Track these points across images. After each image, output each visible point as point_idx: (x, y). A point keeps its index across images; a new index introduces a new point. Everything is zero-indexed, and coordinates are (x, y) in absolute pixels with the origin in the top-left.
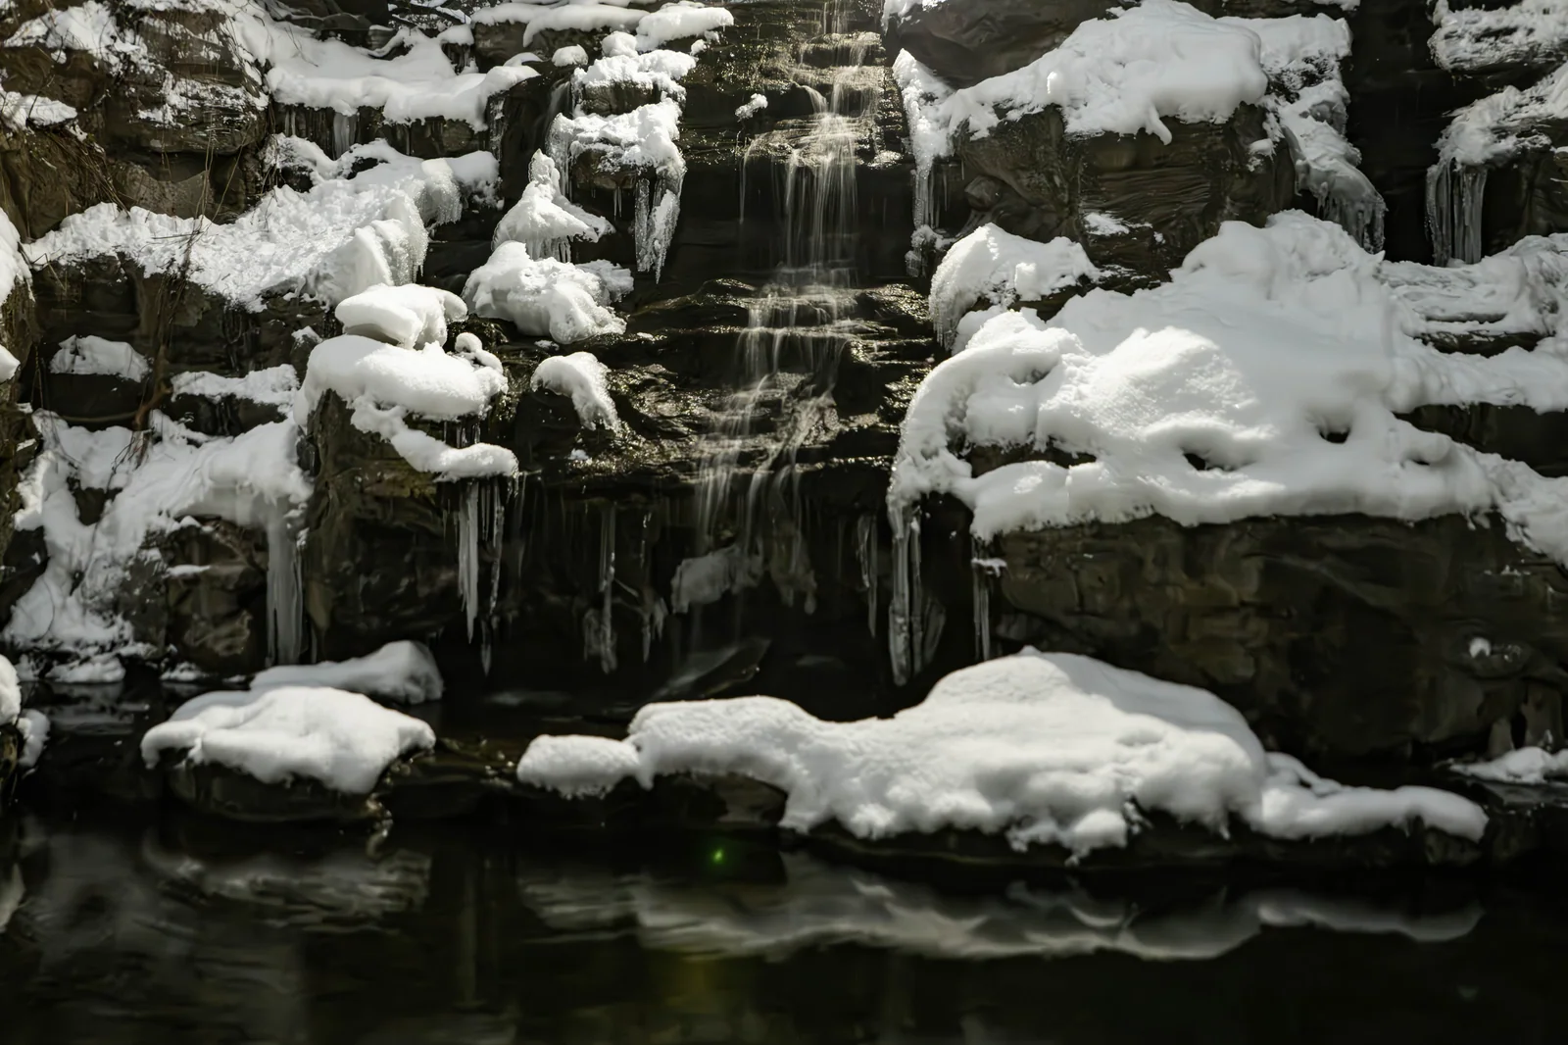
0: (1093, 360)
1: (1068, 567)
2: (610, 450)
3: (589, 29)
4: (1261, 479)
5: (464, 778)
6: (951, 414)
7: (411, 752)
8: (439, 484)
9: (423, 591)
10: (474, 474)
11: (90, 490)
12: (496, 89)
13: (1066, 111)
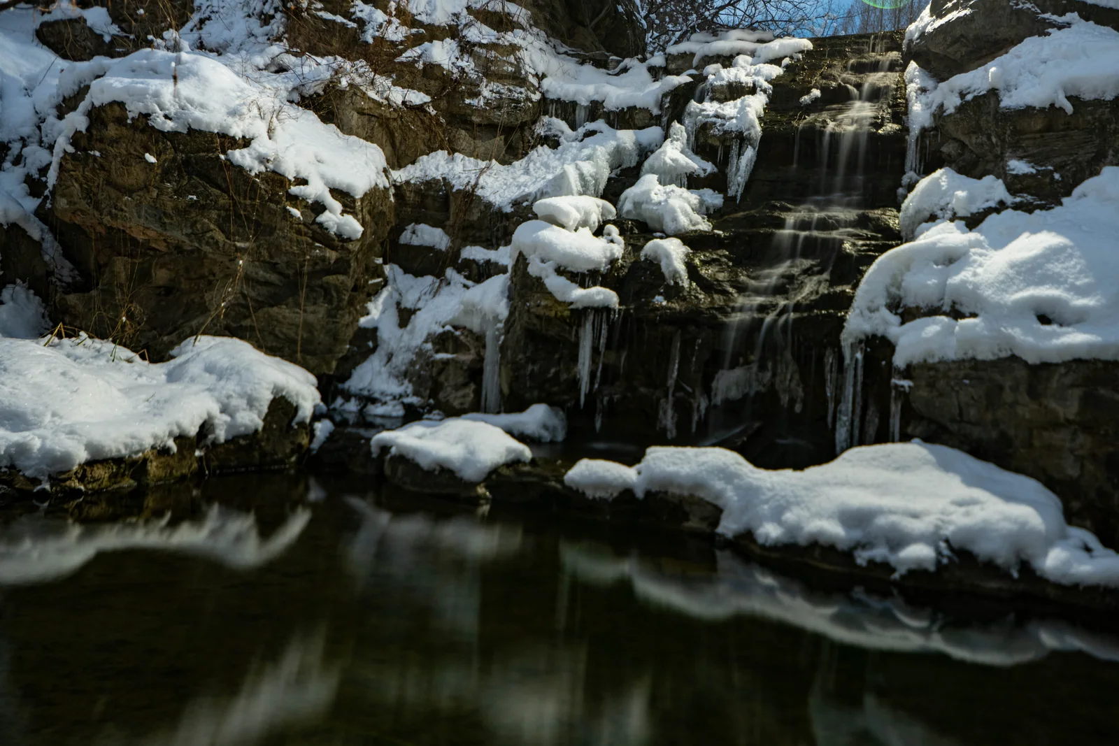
0: (992, 253)
1: (952, 388)
2: (679, 297)
3: (728, 55)
4: (1085, 332)
5: (534, 479)
6: (893, 285)
7: (515, 463)
8: (572, 310)
9: (564, 376)
10: (591, 305)
11: (405, 308)
12: (667, 89)
13: (1001, 93)
